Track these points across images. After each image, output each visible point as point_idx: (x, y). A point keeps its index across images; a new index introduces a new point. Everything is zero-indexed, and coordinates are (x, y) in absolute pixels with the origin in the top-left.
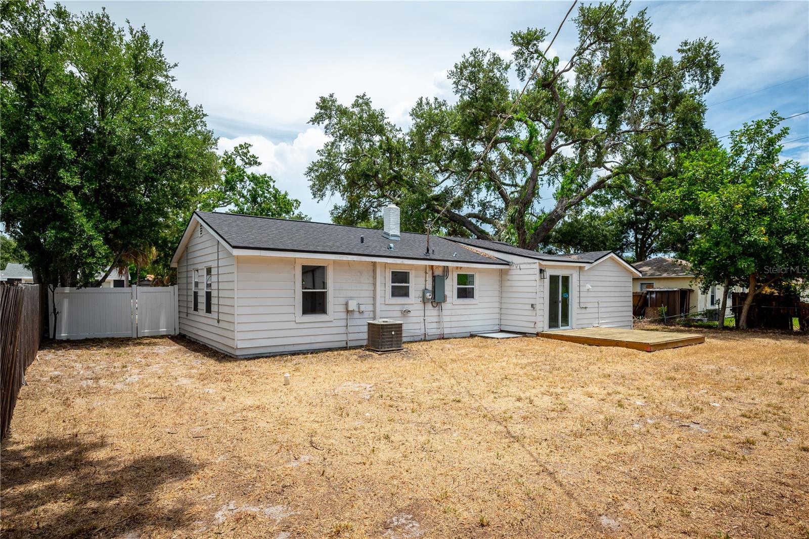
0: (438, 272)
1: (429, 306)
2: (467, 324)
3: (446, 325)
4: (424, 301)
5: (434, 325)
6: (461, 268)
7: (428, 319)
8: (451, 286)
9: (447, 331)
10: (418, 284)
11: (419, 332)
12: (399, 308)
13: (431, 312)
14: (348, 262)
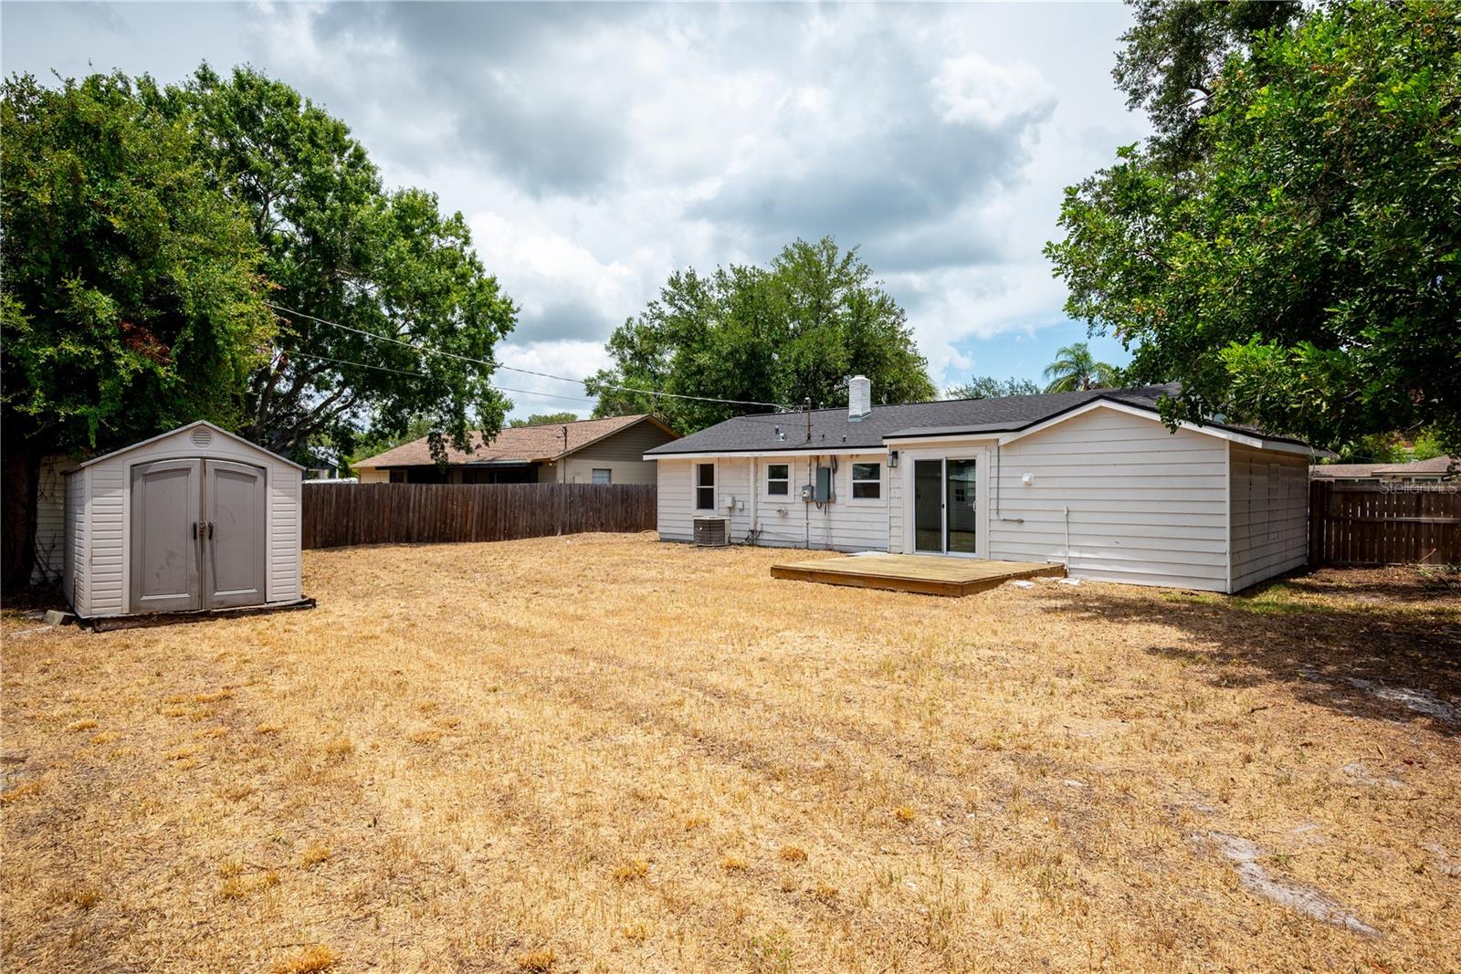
0: (826, 464)
1: (813, 507)
2: (863, 534)
3: (834, 533)
4: (807, 501)
5: (819, 532)
6: (857, 456)
7: (812, 524)
8: (844, 482)
9: (836, 541)
10: (799, 478)
11: (799, 538)
12: (777, 507)
13: (816, 514)
14: (730, 459)
